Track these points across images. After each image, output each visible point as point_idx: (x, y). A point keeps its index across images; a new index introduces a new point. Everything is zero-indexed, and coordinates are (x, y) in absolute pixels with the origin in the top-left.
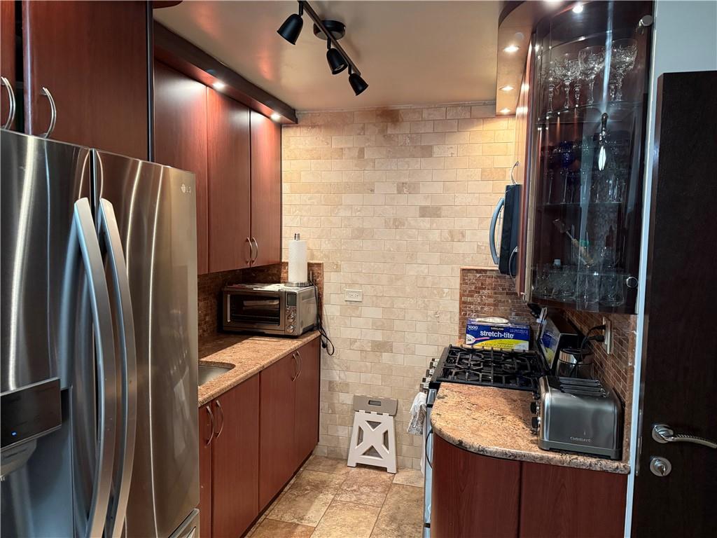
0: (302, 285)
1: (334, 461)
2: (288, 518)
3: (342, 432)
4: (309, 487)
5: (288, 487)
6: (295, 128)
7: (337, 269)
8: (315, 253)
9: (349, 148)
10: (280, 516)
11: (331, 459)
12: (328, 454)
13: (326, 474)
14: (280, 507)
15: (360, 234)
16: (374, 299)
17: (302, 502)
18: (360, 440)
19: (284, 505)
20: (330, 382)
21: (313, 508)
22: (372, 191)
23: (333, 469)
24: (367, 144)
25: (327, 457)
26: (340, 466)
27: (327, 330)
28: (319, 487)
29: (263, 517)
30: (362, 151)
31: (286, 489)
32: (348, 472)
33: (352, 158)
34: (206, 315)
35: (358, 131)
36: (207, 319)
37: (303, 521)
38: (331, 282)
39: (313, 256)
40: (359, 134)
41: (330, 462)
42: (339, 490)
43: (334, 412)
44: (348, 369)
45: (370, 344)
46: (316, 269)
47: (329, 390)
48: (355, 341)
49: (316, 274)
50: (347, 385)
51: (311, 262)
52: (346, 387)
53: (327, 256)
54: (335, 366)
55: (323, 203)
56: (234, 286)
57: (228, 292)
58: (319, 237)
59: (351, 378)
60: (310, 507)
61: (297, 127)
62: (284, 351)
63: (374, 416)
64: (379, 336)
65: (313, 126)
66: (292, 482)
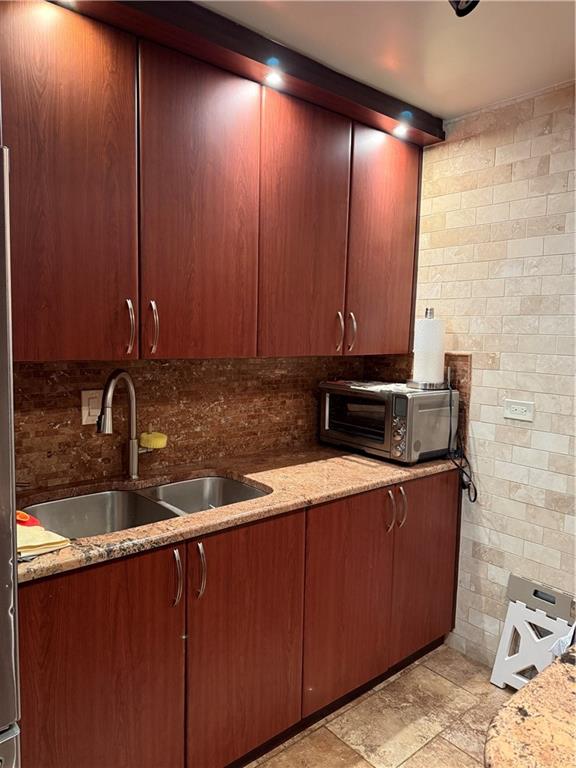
0: (431, 387)
1: (472, 666)
2: (354, 739)
3: (489, 625)
4: (411, 698)
5: (382, 685)
6: (441, 148)
7: (494, 364)
8: (461, 339)
9: (523, 162)
10: (344, 730)
11: (470, 660)
12: (467, 651)
13: (448, 684)
14: (354, 714)
15: (535, 305)
16: (555, 418)
17: (389, 719)
18: (514, 648)
19: (360, 714)
20: (475, 544)
21: (399, 738)
22: (561, 229)
23: (464, 679)
24: (554, 149)
25: (464, 656)
26: (478, 677)
27: (472, 461)
28: (428, 703)
29: (322, 722)
30: (545, 162)
31: (377, 688)
32: (486, 694)
33: (527, 178)
34: (297, 418)
35: (540, 131)
36: (300, 422)
37: (373, 755)
38: (481, 385)
39: (456, 344)
40: (543, 134)
41: (466, 666)
42: (456, 720)
43: (478, 591)
44: (503, 529)
45: (544, 496)
46: (460, 364)
47: (473, 556)
48: (518, 487)
49: (460, 372)
50: (501, 554)
51: (454, 352)
52: (498, 558)
53: (477, 344)
54: (484, 520)
55: (477, 258)
56: (340, 382)
57: (329, 390)
58: (467, 314)
59: (508, 545)
60: (396, 732)
61: (444, 145)
62: (366, 484)
63: (540, 618)
64: (559, 485)
65: (467, 138)
66: (392, 679)
